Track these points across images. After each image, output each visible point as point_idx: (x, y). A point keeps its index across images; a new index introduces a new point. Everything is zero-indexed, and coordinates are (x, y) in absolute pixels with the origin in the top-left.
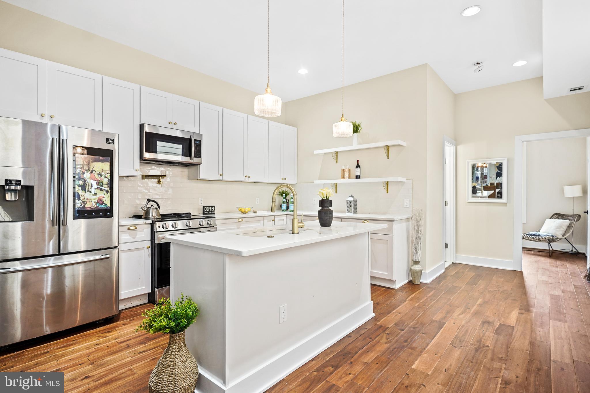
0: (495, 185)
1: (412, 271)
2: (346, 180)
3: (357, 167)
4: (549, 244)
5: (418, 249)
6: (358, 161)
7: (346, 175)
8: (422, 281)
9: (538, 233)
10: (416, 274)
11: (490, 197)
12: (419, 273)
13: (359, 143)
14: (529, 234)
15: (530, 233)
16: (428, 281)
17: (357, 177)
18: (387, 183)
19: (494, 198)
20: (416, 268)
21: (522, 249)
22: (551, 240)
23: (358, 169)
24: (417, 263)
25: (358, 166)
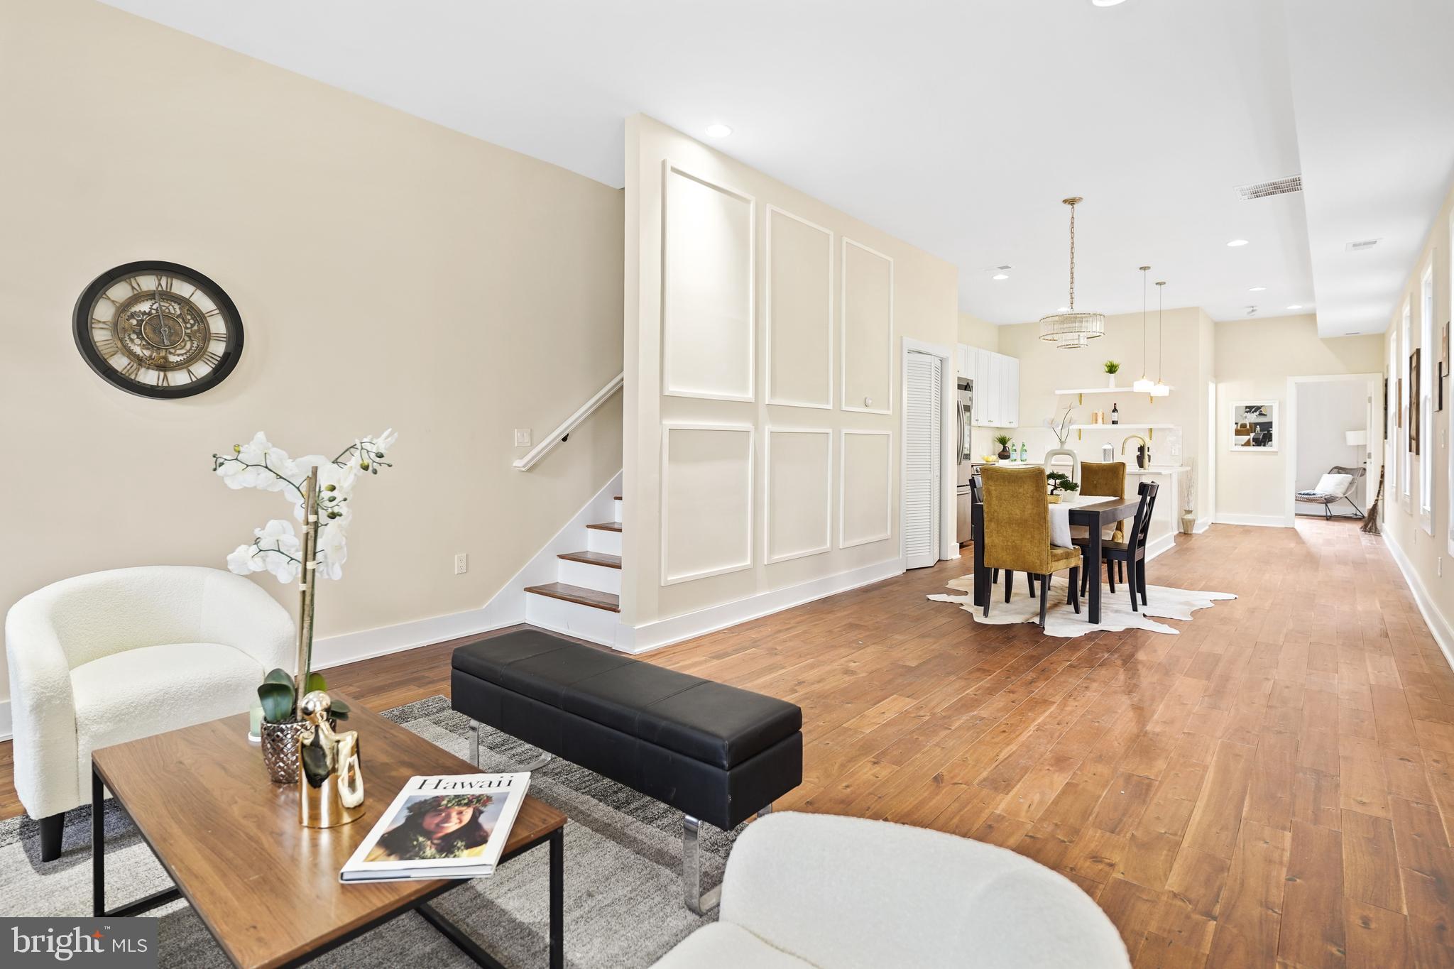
0: (1248, 427)
1: (1184, 521)
2: (1100, 425)
3: (1113, 411)
4: (1326, 505)
5: (1191, 499)
6: (1115, 404)
7: (1100, 420)
8: (1194, 532)
9: (1312, 492)
10: (1189, 524)
11: (1247, 444)
12: (1192, 522)
13: (1117, 386)
14: (1300, 494)
15: (1303, 492)
16: (1200, 532)
17: (1114, 422)
18: (1151, 430)
19: (1250, 445)
20: (1189, 517)
21: (1295, 498)
22: (1328, 501)
23: (1116, 414)
24: (1189, 512)
25: (1115, 410)
